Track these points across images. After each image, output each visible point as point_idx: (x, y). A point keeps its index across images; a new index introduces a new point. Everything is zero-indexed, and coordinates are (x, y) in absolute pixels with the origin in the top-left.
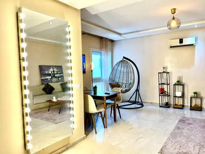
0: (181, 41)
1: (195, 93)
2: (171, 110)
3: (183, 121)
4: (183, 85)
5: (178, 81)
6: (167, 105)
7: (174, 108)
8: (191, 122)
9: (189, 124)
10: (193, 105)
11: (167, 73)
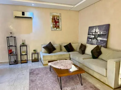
0: (23, 14)
1: (34, 51)
2: (19, 65)
3: (32, 73)
4: (26, 46)
5: (23, 43)
6: (16, 62)
7: (21, 63)
8: (38, 72)
9: (37, 74)
10: (33, 58)
11: (14, 37)
